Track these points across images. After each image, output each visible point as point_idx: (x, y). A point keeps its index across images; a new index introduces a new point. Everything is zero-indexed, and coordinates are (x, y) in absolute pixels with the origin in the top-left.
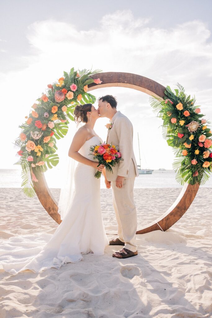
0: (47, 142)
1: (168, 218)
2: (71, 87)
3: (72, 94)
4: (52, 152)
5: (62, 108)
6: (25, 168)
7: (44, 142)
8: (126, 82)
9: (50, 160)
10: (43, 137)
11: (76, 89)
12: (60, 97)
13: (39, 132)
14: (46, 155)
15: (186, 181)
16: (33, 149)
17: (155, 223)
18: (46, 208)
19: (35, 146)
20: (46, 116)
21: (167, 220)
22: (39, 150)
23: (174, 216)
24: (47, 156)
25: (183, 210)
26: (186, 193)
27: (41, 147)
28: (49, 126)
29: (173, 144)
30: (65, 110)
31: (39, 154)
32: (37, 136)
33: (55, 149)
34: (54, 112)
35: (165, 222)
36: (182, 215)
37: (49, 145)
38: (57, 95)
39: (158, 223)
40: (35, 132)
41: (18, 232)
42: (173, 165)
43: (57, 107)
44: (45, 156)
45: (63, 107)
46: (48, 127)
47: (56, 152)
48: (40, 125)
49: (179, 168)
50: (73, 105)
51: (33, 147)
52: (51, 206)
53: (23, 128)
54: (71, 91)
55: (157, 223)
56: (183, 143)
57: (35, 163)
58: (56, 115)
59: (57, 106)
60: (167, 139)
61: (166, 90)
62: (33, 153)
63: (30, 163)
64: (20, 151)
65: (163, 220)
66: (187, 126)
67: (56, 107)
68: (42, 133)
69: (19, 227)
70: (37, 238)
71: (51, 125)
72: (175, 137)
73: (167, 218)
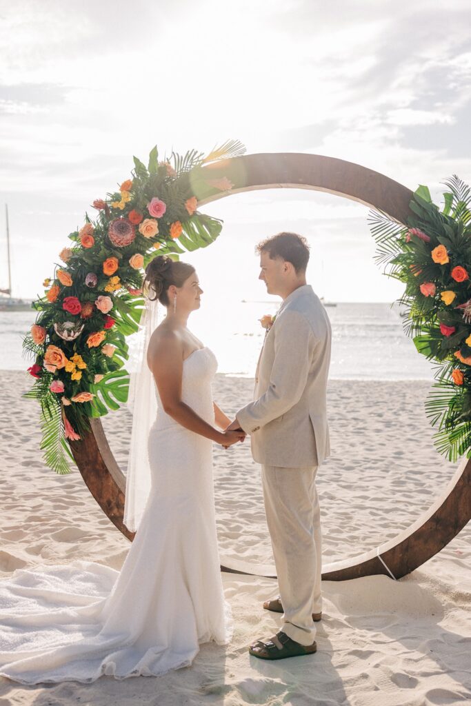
0: (96, 344)
1: (408, 546)
2: (150, 207)
3: (155, 224)
4: (113, 367)
5: (130, 261)
6: (48, 406)
7: (90, 346)
8: (301, 180)
9: (109, 386)
10: (85, 335)
11: (164, 211)
12: (121, 237)
13: (75, 322)
14: (96, 376)
15: (461, 451)
16: (60, 367)
17: (374, 556)
18: (101, 501)
19: (64, 359)
20: (90, 284)
21: (407, 550)
22: (77, 368)
23: (426, 542)
24: (98, 378)
25: (451, 529)
26: (461, 484)
27: (81, 360)
28: (98, 308)
29: (429, 349)
30: (139, 264)
31: (77, 377)
32: (69, 336)
33: (122, 358)
34: (110, 273)
35: (401, 555)
36: (449, 540)
37: (104, 352)
38: (114, 232)
39: (380, 555)
40: (65, 323)
41: (44, 550)
42: (426, 406)
43: (117, 260)
44: (93, 378)
45: (134, 257)
46: (96, 311)
47: (123, 364)
48: (74, 308)
49: (442, 416)
50: (161, 247)
51: (60, 361)
52: (113, 498)
53: (40, 308)
54: (151, 218)
55: (377, 557)
56: (455, 350)
57: (68, 396)
58: (116, 280)
59: (117, 258)
60: (414, 336)
61: (414, 199)
62: (62, 374)
63: (59, 396)
64: (34, 366)
65: (394, 549)
66: (460, 307)
67: (114, 261)
68: (81, 326)
69: (49, 535)
70: (78, 573)
71: (105, 305)
72: (434, 332)
73: (405, 546)
